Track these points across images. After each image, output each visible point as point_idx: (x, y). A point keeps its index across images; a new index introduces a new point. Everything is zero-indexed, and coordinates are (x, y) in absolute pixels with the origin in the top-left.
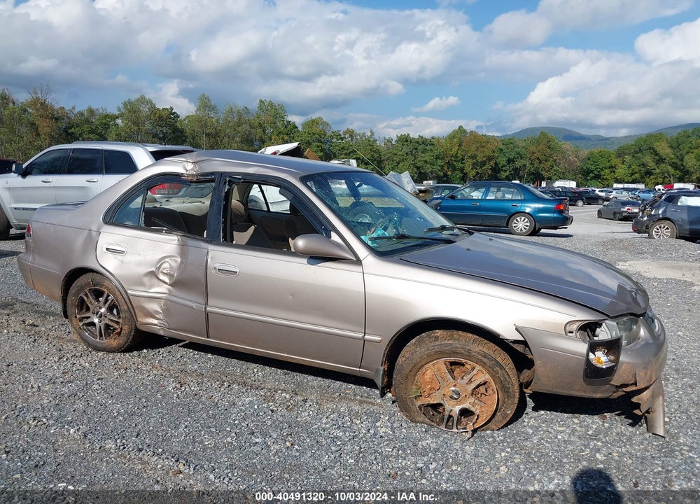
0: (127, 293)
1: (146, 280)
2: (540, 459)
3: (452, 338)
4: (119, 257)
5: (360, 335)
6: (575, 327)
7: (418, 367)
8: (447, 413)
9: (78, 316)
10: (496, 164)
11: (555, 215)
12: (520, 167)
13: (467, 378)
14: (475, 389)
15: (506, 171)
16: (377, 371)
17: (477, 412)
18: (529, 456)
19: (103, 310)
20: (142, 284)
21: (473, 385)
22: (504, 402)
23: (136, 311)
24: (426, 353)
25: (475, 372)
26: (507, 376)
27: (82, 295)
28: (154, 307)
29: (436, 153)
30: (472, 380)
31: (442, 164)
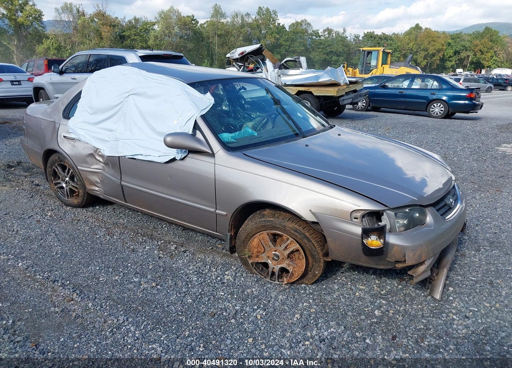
0: (77, 168)
1: (88, 159)
2: (331, 310)
3: (274, 216)
4: (72, 142)
5: (213, 210)
6: (359, 215)
7: (251, 236)
8: (270, 270)
9: (54, 182)
10: (444, 55)
11: (466, 102)
12: (465, 58)
13: (284, 246)
14: (289, 254)
15: (452, 61)
16: (227, 235)
17: (291, 271)
18: (324, 308)
19: (67, 179)
20: (86, 162)
21: (288, 252)
22: (313, 265)
23: (84, 181)
24: (255, 226)
25: (289, 242)
26: (313, 247)
27: (54, 167)
28: (95, 178)
29: (395, 46)
30: (288, 247)
31: (399, 55)
